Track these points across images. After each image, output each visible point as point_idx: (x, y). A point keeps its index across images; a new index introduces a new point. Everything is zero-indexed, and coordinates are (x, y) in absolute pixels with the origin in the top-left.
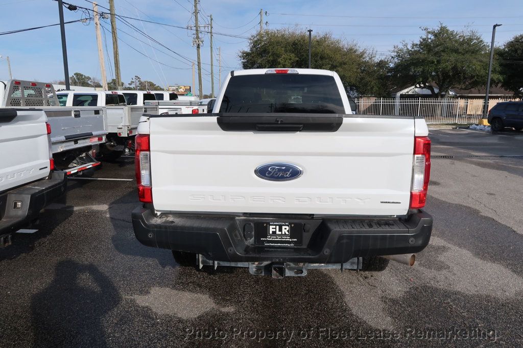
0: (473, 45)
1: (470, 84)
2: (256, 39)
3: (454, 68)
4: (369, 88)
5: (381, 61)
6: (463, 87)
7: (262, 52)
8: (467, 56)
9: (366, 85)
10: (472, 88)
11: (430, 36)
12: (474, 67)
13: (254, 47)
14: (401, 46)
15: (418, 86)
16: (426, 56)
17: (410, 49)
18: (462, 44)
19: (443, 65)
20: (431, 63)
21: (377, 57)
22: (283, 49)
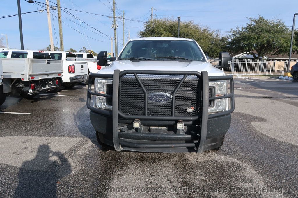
0: (279, 28)
1: (277, 51)
2: (148, 24)
3: (268, 42)
4: (216, 53)
5: (223, 38)
6: (273, 53)
7: (151, 32)
8: (276, 35)
9: (214, 52)
10: (279, 54)
11: (253, 23)
12: (280, 41)
13: (147, 29)
14: (235, 29)
15: (245, 53)
16: (250, 35)
17: (241, 30)
18: (272, 27)
19: (261, 40)
20: (253, 39)
21: (221, 35)
22: (164, 30)
